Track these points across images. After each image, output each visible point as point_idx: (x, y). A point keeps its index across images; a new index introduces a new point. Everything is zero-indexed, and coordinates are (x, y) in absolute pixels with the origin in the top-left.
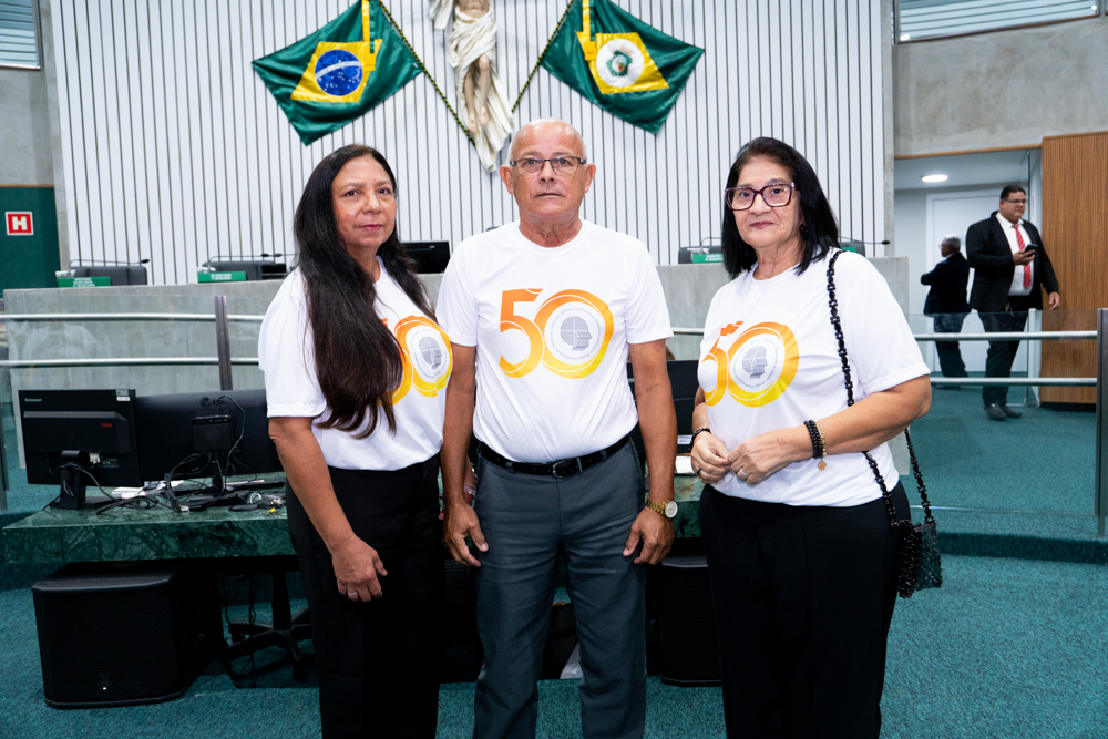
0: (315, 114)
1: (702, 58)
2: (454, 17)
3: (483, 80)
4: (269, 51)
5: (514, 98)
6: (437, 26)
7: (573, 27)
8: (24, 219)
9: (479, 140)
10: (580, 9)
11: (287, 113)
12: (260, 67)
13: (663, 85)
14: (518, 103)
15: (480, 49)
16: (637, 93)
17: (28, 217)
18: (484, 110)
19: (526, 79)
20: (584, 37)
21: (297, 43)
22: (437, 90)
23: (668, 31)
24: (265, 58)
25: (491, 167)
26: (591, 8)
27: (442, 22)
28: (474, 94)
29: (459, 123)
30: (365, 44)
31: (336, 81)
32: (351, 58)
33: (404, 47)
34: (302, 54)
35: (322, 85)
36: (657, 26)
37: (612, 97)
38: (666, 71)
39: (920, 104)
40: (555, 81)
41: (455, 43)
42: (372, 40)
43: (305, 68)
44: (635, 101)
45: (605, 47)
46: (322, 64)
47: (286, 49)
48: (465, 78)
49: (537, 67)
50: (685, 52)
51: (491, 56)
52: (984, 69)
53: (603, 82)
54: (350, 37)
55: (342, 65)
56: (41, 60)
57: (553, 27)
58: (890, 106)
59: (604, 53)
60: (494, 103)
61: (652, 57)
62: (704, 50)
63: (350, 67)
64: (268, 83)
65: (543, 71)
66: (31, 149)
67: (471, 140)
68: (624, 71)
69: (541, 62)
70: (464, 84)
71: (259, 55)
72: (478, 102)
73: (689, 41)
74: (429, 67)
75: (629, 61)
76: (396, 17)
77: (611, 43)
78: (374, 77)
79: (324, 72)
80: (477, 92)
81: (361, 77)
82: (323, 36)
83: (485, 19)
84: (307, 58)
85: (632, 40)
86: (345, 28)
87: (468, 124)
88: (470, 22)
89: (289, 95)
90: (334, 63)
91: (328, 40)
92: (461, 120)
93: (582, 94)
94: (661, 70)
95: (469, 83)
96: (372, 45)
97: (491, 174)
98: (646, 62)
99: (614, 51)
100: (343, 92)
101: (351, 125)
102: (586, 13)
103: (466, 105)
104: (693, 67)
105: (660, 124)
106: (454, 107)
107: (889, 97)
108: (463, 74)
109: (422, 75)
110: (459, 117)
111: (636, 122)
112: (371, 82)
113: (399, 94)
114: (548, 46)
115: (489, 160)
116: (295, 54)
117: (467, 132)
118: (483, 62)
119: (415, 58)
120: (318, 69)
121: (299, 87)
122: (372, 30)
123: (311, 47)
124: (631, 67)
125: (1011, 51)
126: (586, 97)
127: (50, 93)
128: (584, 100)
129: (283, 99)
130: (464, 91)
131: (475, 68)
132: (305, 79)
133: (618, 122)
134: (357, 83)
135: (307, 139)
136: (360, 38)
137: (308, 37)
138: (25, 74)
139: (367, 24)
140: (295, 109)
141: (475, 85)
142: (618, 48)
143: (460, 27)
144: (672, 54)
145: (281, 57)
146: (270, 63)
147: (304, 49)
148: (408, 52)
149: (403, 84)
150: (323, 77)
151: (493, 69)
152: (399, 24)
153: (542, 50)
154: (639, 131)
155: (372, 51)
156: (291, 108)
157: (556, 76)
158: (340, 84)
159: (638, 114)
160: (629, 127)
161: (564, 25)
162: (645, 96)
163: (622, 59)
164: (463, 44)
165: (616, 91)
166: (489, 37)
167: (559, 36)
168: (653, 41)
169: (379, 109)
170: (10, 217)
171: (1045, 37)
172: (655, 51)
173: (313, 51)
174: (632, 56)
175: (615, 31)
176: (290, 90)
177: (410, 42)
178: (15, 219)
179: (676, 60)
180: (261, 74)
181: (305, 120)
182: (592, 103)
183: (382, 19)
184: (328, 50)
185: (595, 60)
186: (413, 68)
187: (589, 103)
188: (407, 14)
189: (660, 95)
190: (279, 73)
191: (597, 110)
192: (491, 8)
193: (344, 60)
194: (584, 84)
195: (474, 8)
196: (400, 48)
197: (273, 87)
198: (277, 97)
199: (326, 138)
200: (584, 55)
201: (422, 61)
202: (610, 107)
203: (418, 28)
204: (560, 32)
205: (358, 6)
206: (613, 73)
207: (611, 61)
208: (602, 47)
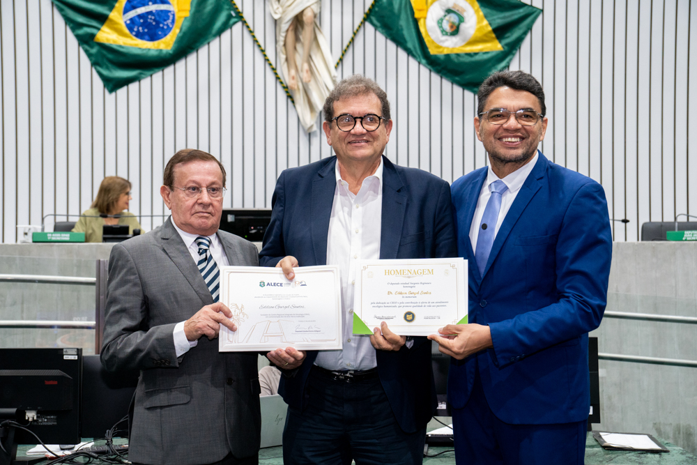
0: (121, 59)
1: (539, 19)
3: (306, 35)
5: (337, 54)
9: (299, 97)
11: (89, 55)
13: (496, 47)
14: (341, 60)
16: (469, 55)
18: (306, 66)
19: (351, 35)
22: (255, 41)
25: (312, 127)
28: (295, 48)
29: (278, 78)
31: (145, 25)
32: (163, 1)
35: (130, 28)
37: (442, 58)
38: (500, 32)
40: (381, 38)
43: (111, 8)
44: (465, 63)
45: (437, 3)
46: (131, 5)
48: (287, 31)
49: (363, 23)
50: (521, 12)
51: (316, 9)
53: (433, 42)
59: (434, 11)
60: (317, 60)
61: (486, 16)
62: (542, 11)
63: (162, 11)
64: (68, 20)
65: (369, 28)
67: (290, 97)
68: (455, 31)
69: (368, 17)
70: (286, 37)
72: (299, 58)
74: (247, 15)
75: (461, 20)
78: (187, 24)
79: (132, 14)
80: (299, 47)
81: (173, 21)
87: (288, 81)
89: (93, 36)
90: (144, 5)
92: (280, 75)
93: (410, 53)
94: (495, 31)
95: (291, 36)
97: (310, 134)
98: (479, 22)
99: (445, 8)
100: (153, 38)
101: (160, 74)
103: (287, 60)
104: (529, 28)
106: (273, 61)
108: (285, 26)
109: (239, 24)
110: (278, 71)
111: (465, 85)
112: (184, 29)
113: (215, 44)
114: (376, 1)
115: (309, 120)
117: (286, 88)
118: (308, 15)
119: (233, 6)
120: (126, 11)
121: (105, 28)
124: (463, 26)
126: (414, 56)
128: (411, 59)
129: (86, 41)
130: (285, 45)
131: (298, 21)
132: (112, 21)
133: (447, 84)
134: (169, 29)
135: (111, 85)
140: (99, 52)
141: (297, 39)
142: (450, 5)
144: (508, 14)
148: (225, 0)
149: (219, 33)
150: (131, 20)
151: (316, 23)
153: (368, 6)
156: (94, 51)
157: (382, 33)
158: (150, 28)
159: (468, 77)
160: (458, 90)
162: (477, 58)
163: (454, 18)
165: (446, 52)
169: (192, 58)
172: (488, 10)
174: (465, 15)
176: (93, 31)
179: (512, 21)
180: (61, 10)
181: (110, 65)
182: (419, 63)
185: (425, 18)
186: (230, 17)
187: (417, 64)
189: (493, 57)
190: (82, 11)
191: (425, 71)
194: (412, 43)
197: (74, 26)
198: (78, 37)
199: (133, 87)
200: (413, 13)
201: (240, 10)
202: (439, 68)
206: (444, 32)
207: (442, 20)
208: (432, 3)
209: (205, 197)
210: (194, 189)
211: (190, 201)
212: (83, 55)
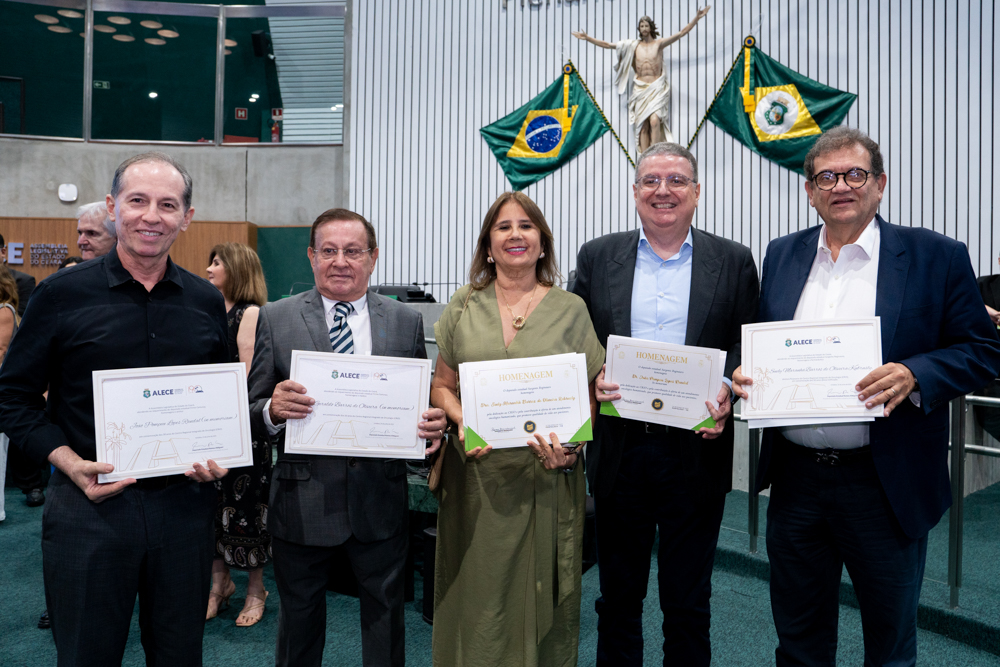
0: (524, 167)
1: (855, 103)
3: (655, 134)
4: (493, 120)
7: (736, 83)
10: (743, 67)
11: (503, 167)
12: (486, 133)
13: (815, 130)
15: (653, 108)
16: (791, 139)
19: (695, 130)
20: (744, 91)
21: (514, 112)
22: (620, 144)
23: (823, 81)
24: (490, 125)
26: (751, 65)
27: (623, 88)
30: (565, 110)
31: (542, 141)
32: (554, 122)
33: (595, 110)
34: (517, 121)
35: (531, 146)
36: (813, 76)
37: (770, 144)
38: (819, 118)
40: (720, 132)
41: (632, 105)
42: (570, 106)
43: (518, 132)
44: (790, 146)
45: (764, 99)
46: (532, 127)
47: (506, 117)
48: (640, 133)
49: (706, 118)
50: (835, 101)
51: (660, 114)
53: (761, 131)
54: (554, 105)
55: (546, 127)
56: (343, 139)
57: (719, 86)
59: (762, 105)
61: (807, 106)
62: (858, 96)
63: (552, 129)
64: (491, 145)
65: (710, 124)
66: (333, 201)
68: (780, 120)
69: (708, 116)
70: (640, 138)
71: (486, 123)
73: (843, 88)
74: (615, 127)
75: (785, 110)
76: (590, 87)
77: (770, 95)
78: (571, 135)
79: (532, 134)
81: (560, 136)
82: (533, 106)
83: (657, 83)
84: (520, 124)
85: (788, 91)
86: (550, 98)
88: (644, 86)
89: (505, 153)
90: (540, 127)
91: (536, 109)
93: (743, 142)
94: (814, 117)
95: (644, 137)
96: (569, 111)
98: (801, 110)
99: (771, 102)
100: (546, 149)
101: (551, 175)
102: (747, 69)
104: (846, 112)
108: (638, 130)
109: (608, 133)
111: (791, 166)
112: (567, 141)
113: (590, 150)
114: (714, 102)
116: (512, 122)
118: (655, 120)
119: (604, 118)
120: (528, 133)
121: (513, 147)
122: (570, 98)
123: (523, 115)
124: (787, 116)
126: (747, 145)
127: (344, 161)
128: (744, 147)
129: (501, 157)
130: (640, 144)
131: (647, 124)
132: (518, 141)
133: (775, 167)
134: (557, 142)
136: (561, 105)
137: (522, 107)
138: (333, 149)
139: (566, 93)
140: (510, 165)
141: (648, 138)
142: (775, 99)
143: (637, 92)
144: (827, 101)
145: (500, 124)
146: (492, 129)
147: (520, 115)
148: (598, 113)
149: (594, 141)
150: (532, 138)
152: (592, 92)
153: (710, 103)
154: (793, 174)
156: (506, 164)
157: (721, 128)
159: (793, 160)
161: (729, 82)
162: (800, 141)
163: (778, 109)
164: (639, 105)
165: (772, 139)
166: (662, 96)
167: (724, 91)
168: (809, 91)
169: (574, 162)
172: (808, 101)
173: (525, 118)
174: (788, 105)
175: (773, 84)
176: (506, 149)
177: (601, 106)
179: (830, 107)
180: (486, 138)
181: (517, 173)
182: (751, 150)
183: (579, 89)
184: (536, 117)
185: (754, 112)
186: (602, 127)
187: (749, 151)
188: (599, 83)
190: (499, 137)
191: (756, 157)
193: (548, 124)
194: (745, 134)
195: (647, 74)
196: (592, 111)
197: (493, 147)
198: (496, 155)
199: (532, 187)
200: (744, 107)
201: (609, 121)
202: (767, 153)
203: (607, 94)
204: (726, 86)
205: (561, 80)
206: (771, 122)
207: (769, 112)
208: (760, 99)
210: (330, 251)
211: (326, 263)
212: (500, 167)
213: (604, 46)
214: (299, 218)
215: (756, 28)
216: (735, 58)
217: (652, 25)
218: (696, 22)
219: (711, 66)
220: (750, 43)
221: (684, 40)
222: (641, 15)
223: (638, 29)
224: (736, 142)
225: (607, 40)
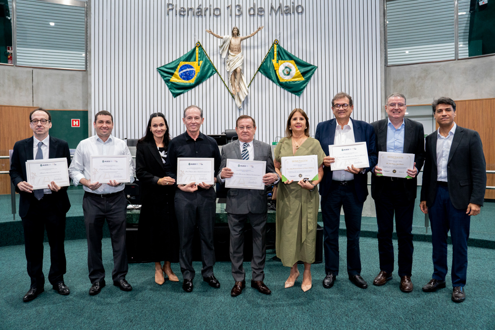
0: (178, 87)
1: (317, 70)
2: (228, 54)
3: (238, 76)
4: (163, 64)
5: (249, 82)
6: (222, 57)
7: (270, 58)
8: (77, 121)
9: (236, 97)
10: (273, 51)
11: (168, 86)
12: (159, 70)
13: (302, 79)
14: (250, 84)
15: (238, 65)
16: (293, 82)
17: (78, 121)
18: (238, 87)
19: (253, 76)
20: (274, 62)
21: (173, 62)
22: (221, 79)
23: (304, 60)
24: (162, 67)
25: (240, 107)
26: (277, 51)
27: (224, 56)
28: (234, 81)
30: (197, 63)
31: (186, 75)
34: (175, 65)
35: (181, 77)
36: (301, 58)
37: (284, 83)
38: (303, 74)
39: (394, 88)
40: (264, 77)
41: (228, 63)
42: (199, 61)
43: (175, 71)
44: (292, 85)
45: (282, 65)
46: (181, 69)
47: (169, 64)
49: (258, 71)
50: (311, 67)
51: (241, 68)
52: (417, 76)
53: (281, 78)
54: (192, 60)
55: (188, 70)
56: (86, 68)
57: (263, 58)
58: (383, 88)
59: (281, 67)
60: (242, 85)
61: (299, 69)
62: (318, 67)
63: (191, 71)
64: (162, 75)
65: (260, 73)
66: (81, 98)
67: (233, 97)
68: (289, 74)
69: (259, 70)
70: (231, 77)
71: (159, 66)
72: (236, 84)
73: (312, 63)
74: (219, 71)
75: (290, 70)
76: (208, 53)
77: (284, 64)
78: (199, 74)
79: (182, 72)
80: (236, 80)
81: (195, 74)
82: (182, 59)
83: (239, 55)
84: (176, 67)
85: (291, 63)
86: (190, 57)
87: (233, 92)
88: (234, 56)
89: (169, 80)
90: (185, 69)
91: (184, 61)
93: (273, 81)
94: (302, 74)
95: (233, 76)
96: (199, 63)
98: (297, 71)
99: (285, 66)
100: (188, 80)
101: (190, 91)
102: (275, 53)
103: (232, 85)
104: (313, 73)
105: (301, 93)
106: (227, 85)
107: (383, 85)
108: (231, 74)
109: (216, 74)
111: (293, 92)
112: (198, 76)
113: (208, 80)
114: (261, 64)
115: (239, 104)
116: (172, 66)
117: (232, 94)
118: (238, 70)
119: (214, 68)
120: (179, 71)
121: (173, 77)
122: (199, 58)
123: (178, 63)
124: (291, 72)
125: (426, 70)
126: (275, 82)
127: (89, 79)
128: (274, 84)
129: (167, 81)
130: (231, 80)
131: (235, 71)
132: (175, 75)
133: (286, 92)
134: (193, 76)
135: (175, 95)
136: (195, 60)
137: (176, 60)
138: (81, 72)
139: (197, 55)
140: (171, 85)
141: (235, 78)
142: (287, 65)
143: (231, 58)
144: (306, 68)
145: (168, 66)
146: (163, 69)
147: (175, 64)
148: (212, 66)
149: (210, 77)
150: (181, 74)
151: (242, 72)
152: (209, 56)
153: (259, 66)
154: (293, 95)
155: (199, 65)
156: (169, 84)
157: (264, 75)
158: (187, 76)
159: (293, 89)
160: (290, 94)
161: (268, 57)
162: (296, 83)
163: (288, 70)
164: (231, 63)
165: (285, 81)
166: (240, 61)
167: (266, 60)
168: (299, 64)
169: (201, 85)
170: (73, 120)
171: (437, 66)
172: (300, 67)
173: (178, 65)
174: (292, 68)
175: (286, 60)
176: (169, 78)
177: (212, 62)
178: (74, 121)
179: (307, 70)
180: (160, 72)
181: (175, 89)
182: (277, 85)
183: (203, 54)
184: (183, 64)
185: (278, 70)
186: (213, 71)
188: (212, 52)
189: (301, 83)
190: (166, 72)
191: (279, 87)
192: (242, 51)
193: (189, 68)
194: (274, 78)
195: (236, 51)
196: (209, 64)
197: (164, 77)
198: (164, 80)
199: (182, 95)
200: (274, 68)
201: (216, 68)
202: (283, 86)
203: (215, 57)
204: (266, 59)
205: (195, 49)
206: (285, 74)
207: (284, 70)
209: (245, 130)
210: (242, 127)
211: (241, 131)
212: (166, 86)
213: (218, 37)
214: (63, 106)
215: (278, 37)
216: (270, 48)
217: (238, 31)
218: (257, 32)
219: (260, 50)
220: (276, 43)
221: (252, 38)
222: (233, 26)
223: (232, 32)
224: (270, 81)
225: (219, 34)
